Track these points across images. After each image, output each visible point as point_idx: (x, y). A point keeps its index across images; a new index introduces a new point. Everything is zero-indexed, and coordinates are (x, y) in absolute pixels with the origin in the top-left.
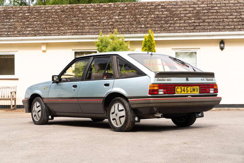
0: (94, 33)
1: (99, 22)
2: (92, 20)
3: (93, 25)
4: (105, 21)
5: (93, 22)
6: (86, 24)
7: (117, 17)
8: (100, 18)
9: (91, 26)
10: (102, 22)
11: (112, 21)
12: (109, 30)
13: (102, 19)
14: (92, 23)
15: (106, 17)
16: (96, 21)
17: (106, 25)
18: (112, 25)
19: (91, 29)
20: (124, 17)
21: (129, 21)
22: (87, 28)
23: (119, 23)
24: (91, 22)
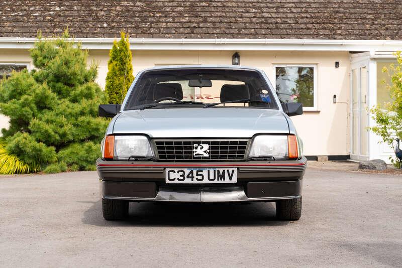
0: (22, 34)
1: (28, 15)
2: (13, 11)
3: (17, 21)
4: (37, 14)
5: (16, 16)
6: (4, 18)
7: (57, 9)
8: (27, 8)
9: (14, 22)
10: (33, 16)
11: (50, 15)
12: (48, 31)
13: (32, 10)
14: (14, 16)
15: (37, 7)
16: (21, 14)
17: (40, 21)
18: (51, 21)
19: (14, 27)
20: (70, 8)
21: (79, 16)
22: (8, 24)
23: (62, 18)
24: (13, 14)
